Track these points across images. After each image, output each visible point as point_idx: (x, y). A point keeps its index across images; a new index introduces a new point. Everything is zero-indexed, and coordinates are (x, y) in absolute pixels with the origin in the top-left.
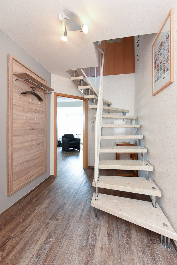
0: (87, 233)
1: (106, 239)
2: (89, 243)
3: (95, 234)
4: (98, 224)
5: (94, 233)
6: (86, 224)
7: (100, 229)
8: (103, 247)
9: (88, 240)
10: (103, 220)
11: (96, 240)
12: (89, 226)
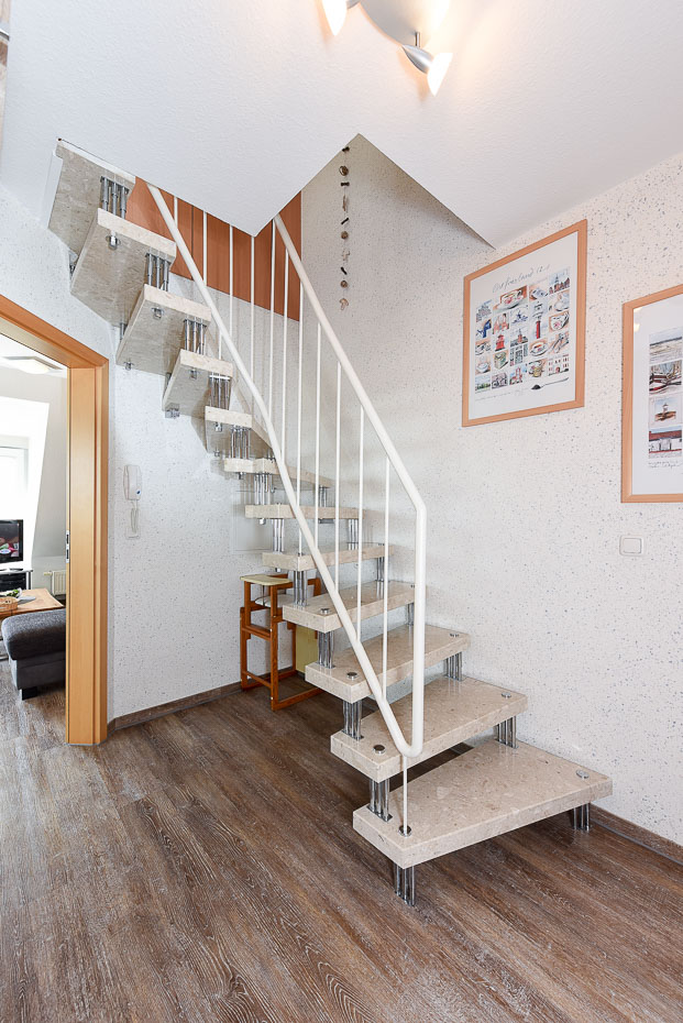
0: (474, 986)
1: (521, 939)
2: (518, 1009)
3: (488, 958)
4: (450, 922)
5: (481, 958)
6: (427, 963)
7: (475, 929)
8: (551, 970)
9: (504, 1004)
10: (441, 894)
11: (513, 973)
12: (441, 954)
